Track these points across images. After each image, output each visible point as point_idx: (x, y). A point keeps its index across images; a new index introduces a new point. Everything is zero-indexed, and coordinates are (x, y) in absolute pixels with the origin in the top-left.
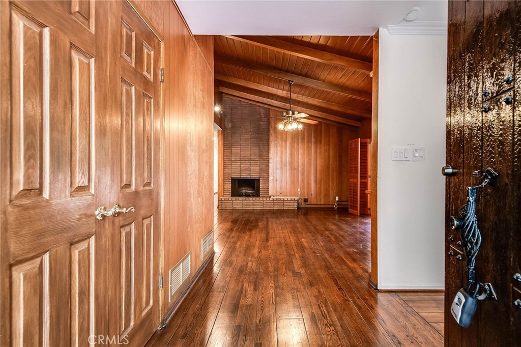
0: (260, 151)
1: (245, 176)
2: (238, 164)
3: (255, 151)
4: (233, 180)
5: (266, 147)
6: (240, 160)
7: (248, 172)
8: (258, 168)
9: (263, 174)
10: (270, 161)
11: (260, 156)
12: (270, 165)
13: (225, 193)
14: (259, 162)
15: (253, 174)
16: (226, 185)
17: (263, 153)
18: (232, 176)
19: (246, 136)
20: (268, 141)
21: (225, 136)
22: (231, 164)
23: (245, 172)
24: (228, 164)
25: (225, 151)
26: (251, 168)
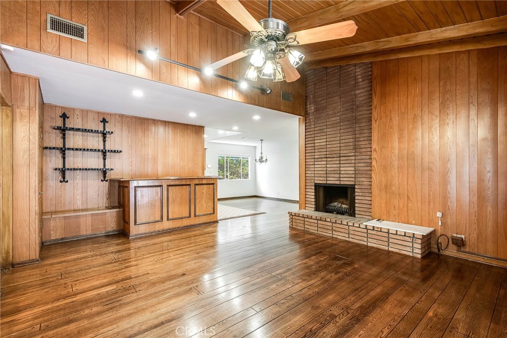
0: (356, 140)
1: (332, 181)
2: (323, 163)
3: (347, 141)
4: (317, 187)
5: (365, 131)
6: (326, 158)
7: (337, 176)
8: (353, 169)
9: (361, 179)
10: (373, 157)
11: (356, 148)
12: (374, 163)
13: (307, 205)
14: (353, 158)
15: (345, 179)
16: (309, 193)
17: (361, 143)
18: (316, 182)
19: (333, 119)
20: (370, 120)
21: (307, 124)
22: (314, 165)
23: (332, 175)
24: (311, 163)
25: (307, 146)
26: (341, 169)
